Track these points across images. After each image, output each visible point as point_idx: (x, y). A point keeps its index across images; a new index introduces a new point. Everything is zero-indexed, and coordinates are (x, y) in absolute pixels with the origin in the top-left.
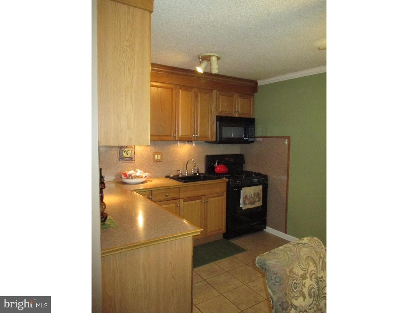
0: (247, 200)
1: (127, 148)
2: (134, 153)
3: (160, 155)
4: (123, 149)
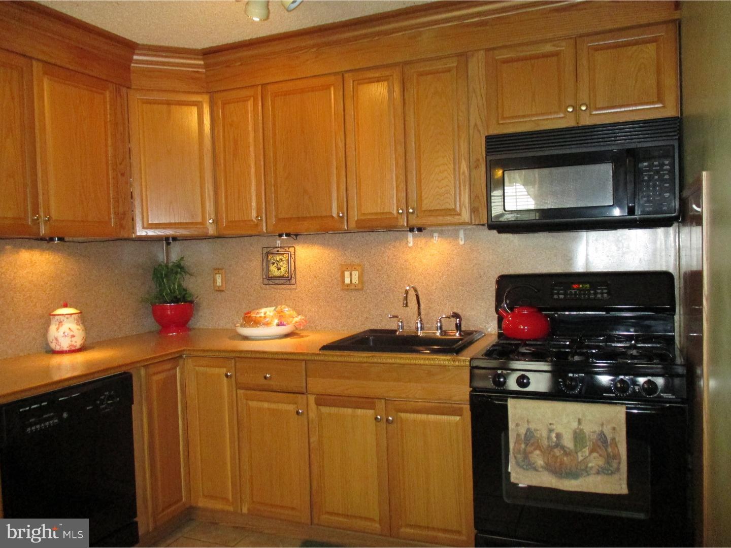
0: (538, 452)
1: (278, 253)
2: (293, 265)
3: (357, 272)
4: (270, 257)
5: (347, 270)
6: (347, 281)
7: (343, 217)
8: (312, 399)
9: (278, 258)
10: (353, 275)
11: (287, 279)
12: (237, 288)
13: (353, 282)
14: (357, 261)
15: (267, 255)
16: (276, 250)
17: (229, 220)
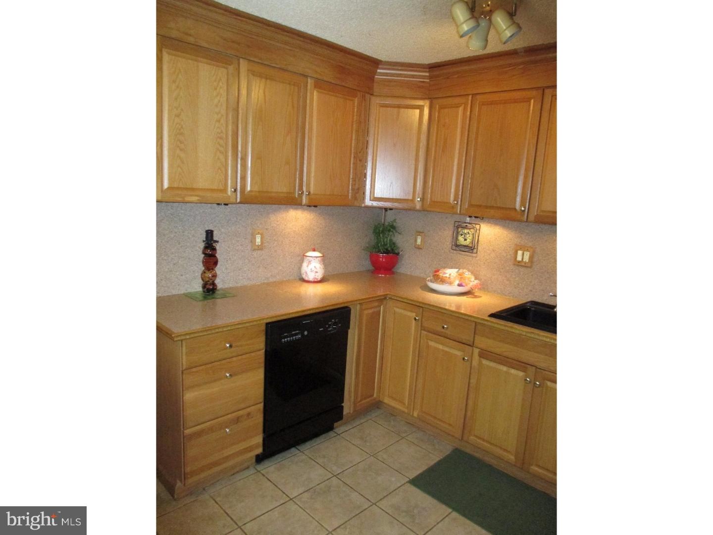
1: (466, 227)
2: (477, 238)
3: (529, 253)
4: (460, 230)
5: (520, 249)
6: (519, 258)
7: (524, 211)
8: (476, 351)
9: (466, 231)
10: (525, 254)
11: (470, 249)
12: (432, 248)
13: (524, 260)
14: (530, 244)
15: (458, 228)
16: (465, 224)
17: (433, 200)
